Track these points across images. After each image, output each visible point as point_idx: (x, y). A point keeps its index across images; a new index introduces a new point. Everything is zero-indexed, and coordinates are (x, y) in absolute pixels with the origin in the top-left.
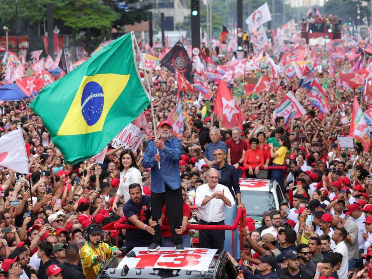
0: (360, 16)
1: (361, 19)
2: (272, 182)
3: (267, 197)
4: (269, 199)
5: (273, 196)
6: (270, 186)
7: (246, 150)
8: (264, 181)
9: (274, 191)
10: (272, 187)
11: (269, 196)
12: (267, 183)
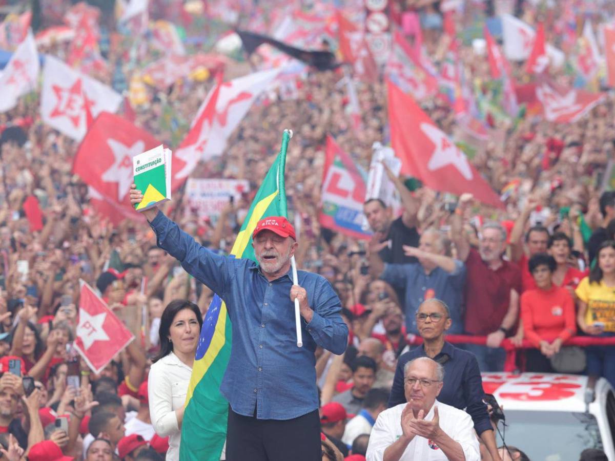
2: (592, 384)
3: (580, 429)
4: (585, 433)
5: (596, 424)
6: (587, 395)
7: (520, 291)
8: (571, 380)
9: (598, 409)
10: (593, 400)
11: (584, 425)
12: (578, 386)
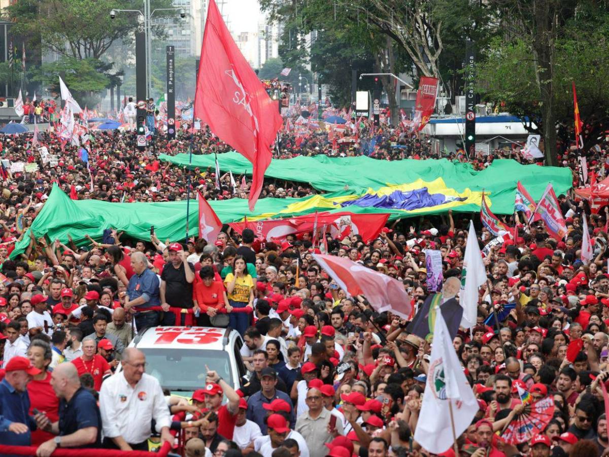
0: (302, 83)
1: (303, 86)
2: (228, 333)
6: (224, 341)
8: (218, 331)
9: (230, 348)
10: (228, 343)
12: (220, 335)
